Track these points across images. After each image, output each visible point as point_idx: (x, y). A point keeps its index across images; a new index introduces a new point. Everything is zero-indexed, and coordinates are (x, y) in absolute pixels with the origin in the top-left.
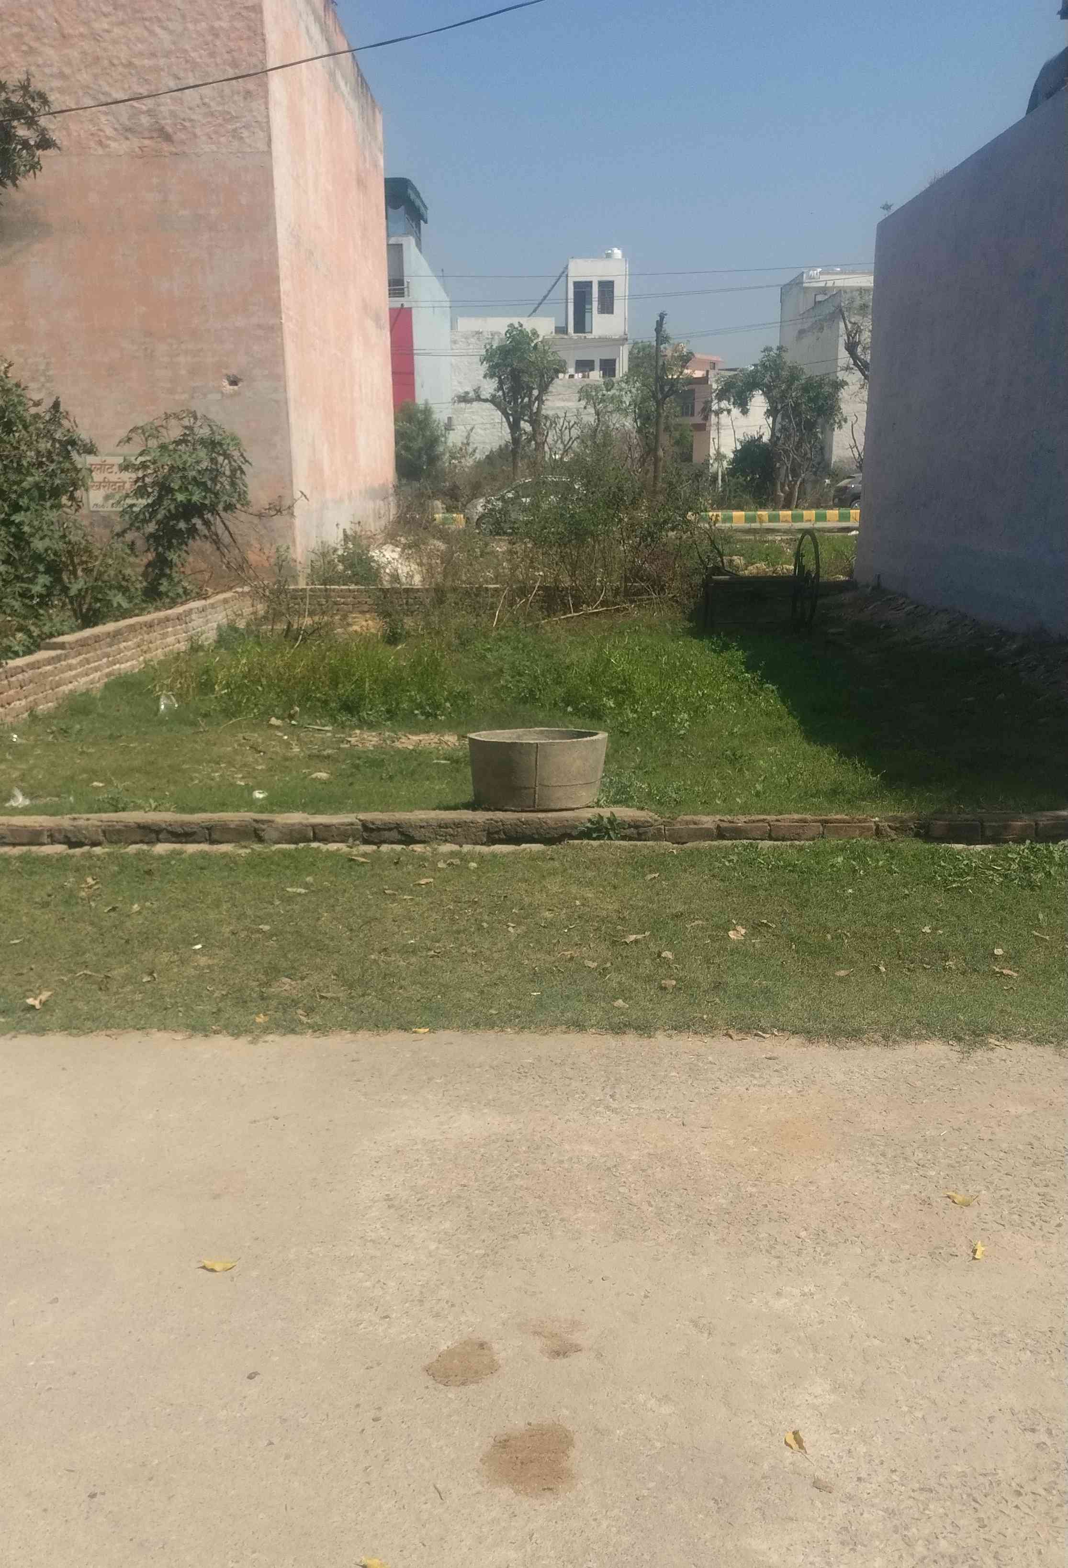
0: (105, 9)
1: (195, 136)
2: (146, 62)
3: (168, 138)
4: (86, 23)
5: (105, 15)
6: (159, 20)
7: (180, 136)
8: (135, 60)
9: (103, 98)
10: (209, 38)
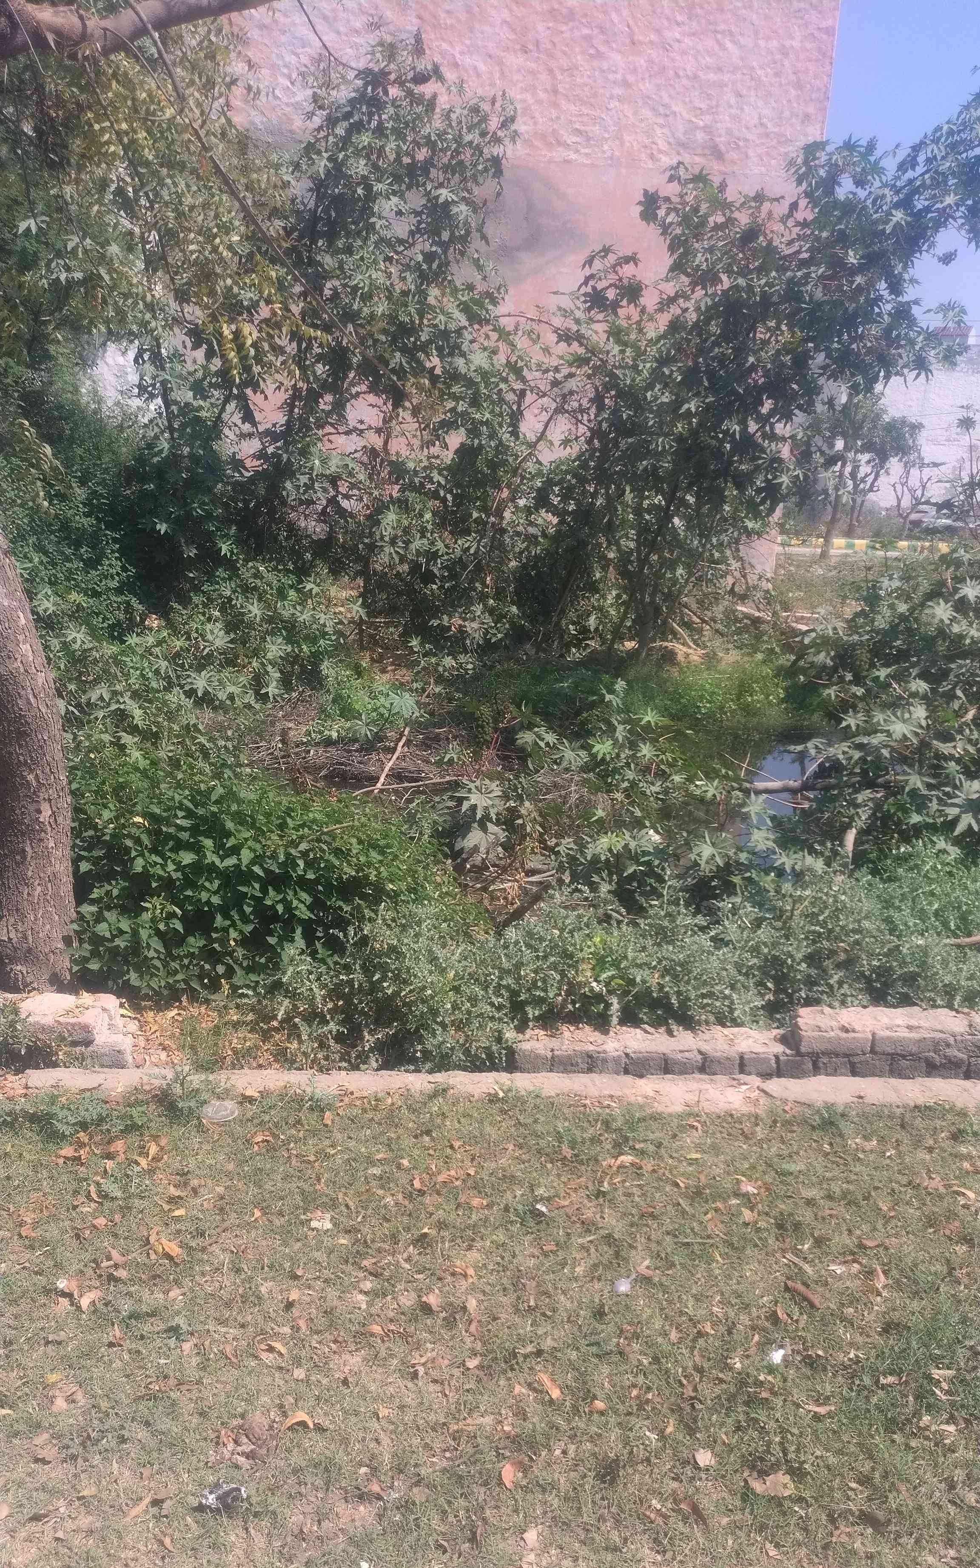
0: (680, 18)
1: (747, 156)
2: (712, 76)
4: (658, 31)
5: (678, 24)
6: (731, 33)
7: (733, 155)
8: (700, 74)
9: (661, 110)
10: (778, 57)
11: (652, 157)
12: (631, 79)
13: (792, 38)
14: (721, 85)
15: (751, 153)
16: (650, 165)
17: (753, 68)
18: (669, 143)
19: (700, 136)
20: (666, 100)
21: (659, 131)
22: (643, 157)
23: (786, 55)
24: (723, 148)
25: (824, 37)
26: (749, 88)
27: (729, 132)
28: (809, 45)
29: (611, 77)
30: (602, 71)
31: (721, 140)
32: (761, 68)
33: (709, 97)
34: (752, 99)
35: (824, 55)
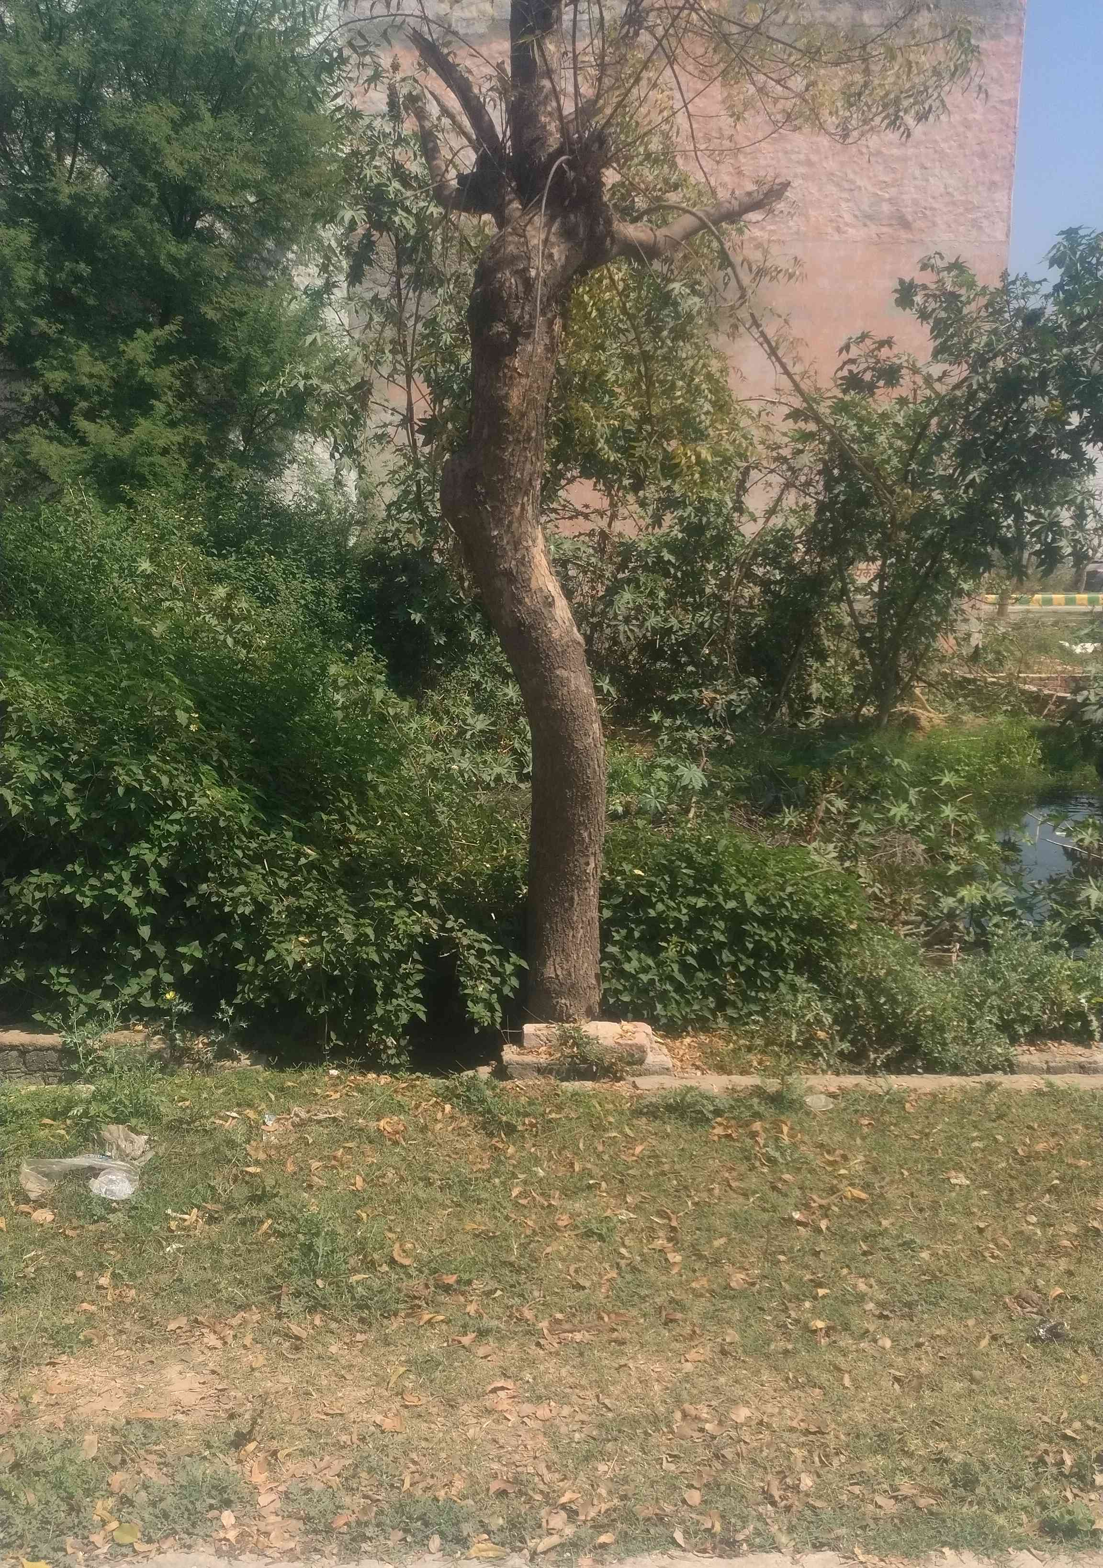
1: (934, 224)
3: (906, 225)
7: (920, 224)
8: (884, 150)
9: (846, 185)
10: (961, 129)
11: (838, 230)
12: (814, 158)
13: (975, 112)
14: (905, 159)
15: (938, 220)
16: (836, 237)
17: (936, 141)
18: (856, 216)
19: (886, 207)
20: (851, 176)
21: (844, 205)
22: (830, 230)
23: (968, 127)
24: (910, 218)
25: (1007, 108)
26: (933, 160)
27: (915, 202)
28: (992, 117)
29: (793, 157)
30: (786, 153)
31: (908, 212)
32: (945, 140)
33: (894, 170)
34: (937, 171)
35: (1007, 126)
